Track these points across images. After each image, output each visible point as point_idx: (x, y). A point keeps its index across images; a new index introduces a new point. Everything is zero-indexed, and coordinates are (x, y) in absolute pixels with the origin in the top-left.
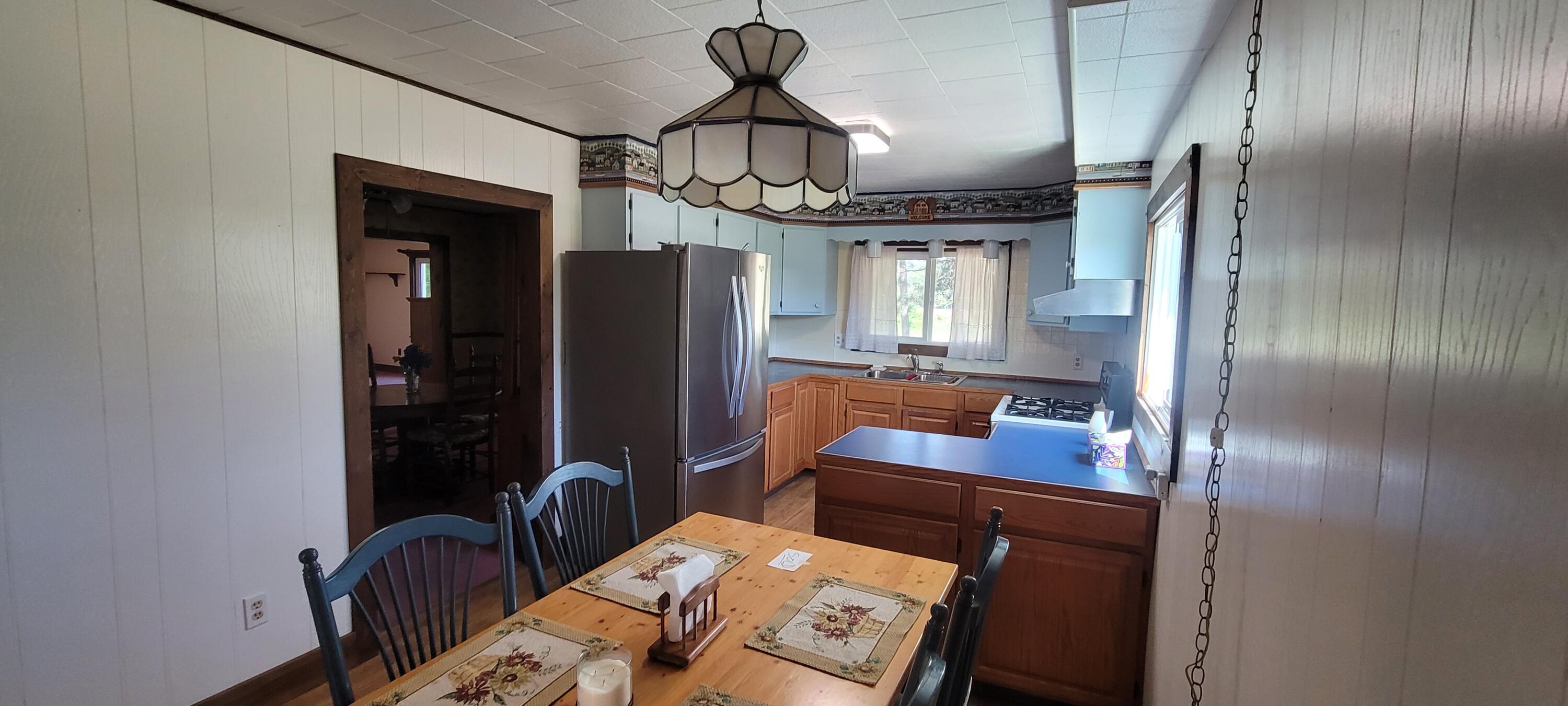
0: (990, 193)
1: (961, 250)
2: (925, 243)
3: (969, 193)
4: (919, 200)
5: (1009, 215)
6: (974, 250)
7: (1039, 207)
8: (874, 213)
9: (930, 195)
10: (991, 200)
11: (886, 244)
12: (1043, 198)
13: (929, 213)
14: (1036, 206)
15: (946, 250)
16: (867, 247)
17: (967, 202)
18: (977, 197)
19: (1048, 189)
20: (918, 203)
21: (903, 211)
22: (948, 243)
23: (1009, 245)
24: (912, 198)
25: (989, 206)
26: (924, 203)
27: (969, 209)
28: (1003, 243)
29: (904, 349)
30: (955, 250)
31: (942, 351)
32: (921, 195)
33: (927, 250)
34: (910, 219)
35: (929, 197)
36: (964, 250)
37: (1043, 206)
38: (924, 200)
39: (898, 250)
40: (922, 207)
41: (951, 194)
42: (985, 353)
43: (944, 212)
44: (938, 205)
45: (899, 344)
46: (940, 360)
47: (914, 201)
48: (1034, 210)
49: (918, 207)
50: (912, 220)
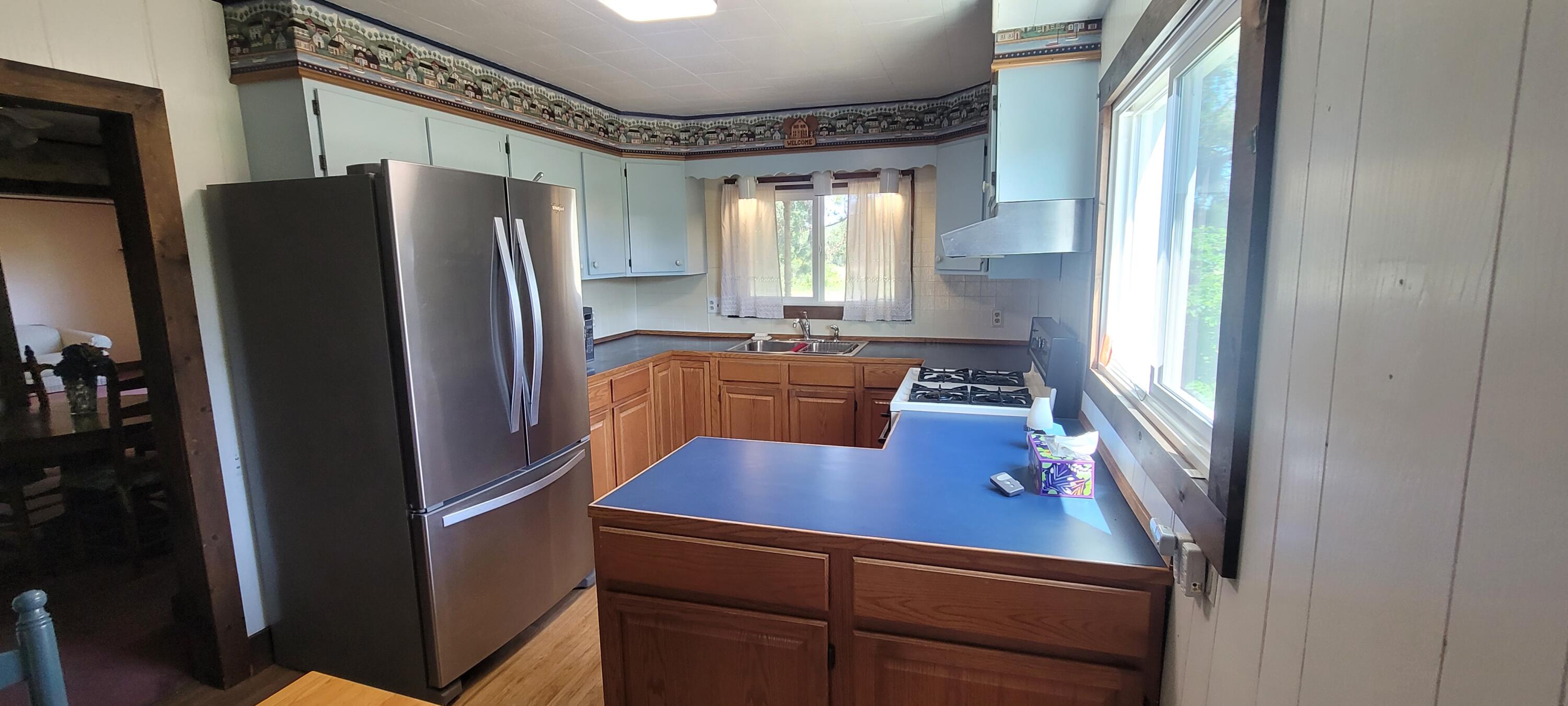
0: (884, 107)
1: (853, 185)
2: (808, 178)
3: (859, 108)
4: (796, 120)
5: (909, 135)
6: (869, 183)
7: (946, 122)
8: (741, 139)
9: (810, 113)
10: (886, 116)
11: (761, 180)
12: (950, 110)
13: (809, 136)
14: (941, 122)
15: (834, 185)
16: (737, 186)
17: (857, 120)
18: (868, 113)
19: (956, 98)
20: (796, 124)
21: (777, 135)
22: (837, 176)
23: (909, 173)
24: (789, 118)
25: (884, 124)
26: (803, 123)
27: (860, 129)
28: (904, 173)
29: (791, 312)
30: (846, 185)
31: (836, 313)
32: (799, 113)
33: (811, 187)
34: (787, 146)
35: (808, 116)
36: (856, 184)
37: (950, 120)
38: (803, 120)
39: (777, 188)
40: (800, 129)
41: (836, 110)
42: (889, 312)
43: (829, 134)
44: (821, 126)
45: (784, 307)
46: (835, 323)
47: (791, 122)
48: (940, 126)
49: (796, 129)
50: (789, 146)
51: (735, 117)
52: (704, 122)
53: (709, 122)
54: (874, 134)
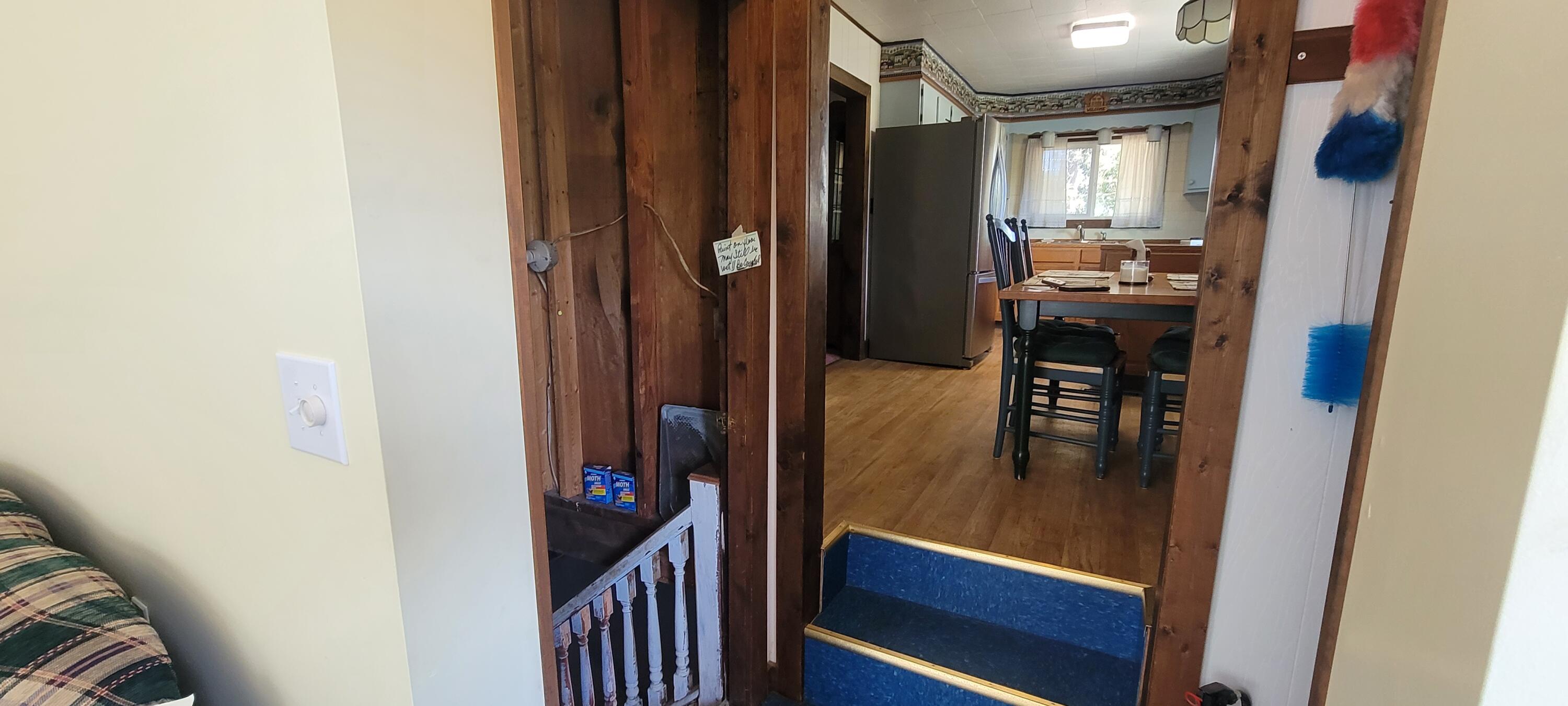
0: (1158, 85)
1: (1126, 138)
2: (1095, 133)
3: (1140, 86)
4: (1094, 95)
5: (1175, 103)
6: (1138, 136)
7: (1203, 95)
8: (1053, 108)
9: (1105, 90)
10: (1159, 91)
11: (1059, 135)
12: (1207, 86)
13: (1103, 105)
14: (1200, 94)
15: (1113, 138)
16: (1042, 139)
17: (1139, 94)
18: (1147, 89)
19: (1211, 79)
20: (1094, 97)
21: (1079, 105)
22: (1116, 131)
23: (1167, 128)
24: (1089, 94)
25: (1158, 96)
26: (1099, 97)
27: (1140, 100)
29: (1071, 224)
30: (1120, 137)
31: (1106, 224)
32: (1096, 91)
33: (1096, 139)
34: (1086, 112)
35: (1103, 92)
36: (1129, 136)
37: (1207, 93)
38: (1100, 95)
39: (1069, 140)
40: (1097, 101)
41: (1124, 88)
42: (1146, 221)
43: (1116, 104)
44: (1112, 98)
45: (1067, 221)
46: (1104, 230)
47: (1092, 96)
48: (1198, 97)
49: (1094, 101)
50: (1089, 112)
51: (1050, 94)
52: (1026, 97)
53: (1030, 97)
54: (1150, 103)
